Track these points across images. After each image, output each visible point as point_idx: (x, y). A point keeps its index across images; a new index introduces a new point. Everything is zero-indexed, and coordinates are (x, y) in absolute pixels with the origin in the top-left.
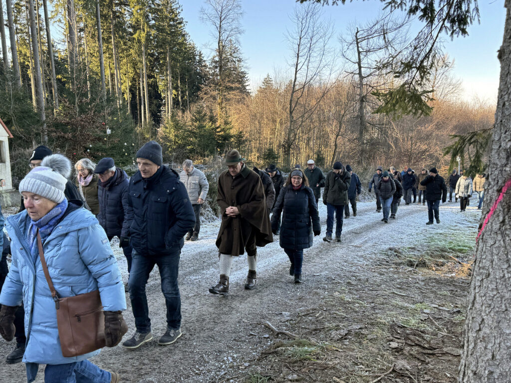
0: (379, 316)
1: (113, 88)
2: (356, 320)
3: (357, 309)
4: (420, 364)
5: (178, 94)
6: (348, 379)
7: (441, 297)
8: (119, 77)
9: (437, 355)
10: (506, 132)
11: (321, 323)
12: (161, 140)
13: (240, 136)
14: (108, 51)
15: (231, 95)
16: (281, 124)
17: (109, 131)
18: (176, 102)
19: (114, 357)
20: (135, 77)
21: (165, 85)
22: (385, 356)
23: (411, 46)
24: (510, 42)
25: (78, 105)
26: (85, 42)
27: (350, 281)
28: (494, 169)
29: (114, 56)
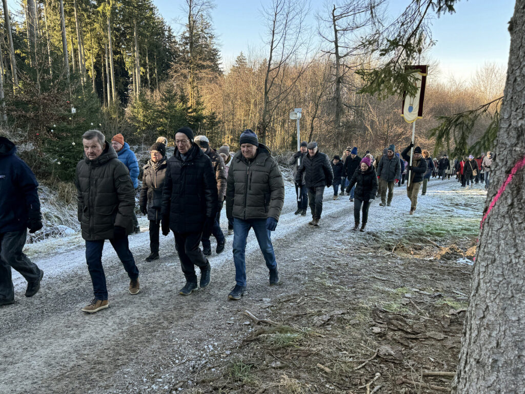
0: (361, 300)
1: (77, 65)
2: (337, 305)
3: (339, 294)
4: (404, 349)
5: (146, 71)
6: (332, 365)
7: (421, 281)
8: (82, 53)
9: (421, 340)
10: (517, 109)
11: (304, 309)
12: (129, 121)
13: (212, 117)
14: (71, 24)
15: (203, 73)
16: (255, 105)
17: (74, 110)
18: (144, 81)
19: (88, 347)
20: (100, 53)
21: (133, 62)
22: (369, 341)
23: (398, 22)
24: (523, 13)
25: (40, 82)
26: (45, 14)
27: (330, 266)
28: (502, 150)
29: (77, 30)
